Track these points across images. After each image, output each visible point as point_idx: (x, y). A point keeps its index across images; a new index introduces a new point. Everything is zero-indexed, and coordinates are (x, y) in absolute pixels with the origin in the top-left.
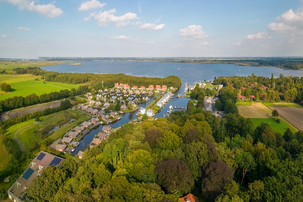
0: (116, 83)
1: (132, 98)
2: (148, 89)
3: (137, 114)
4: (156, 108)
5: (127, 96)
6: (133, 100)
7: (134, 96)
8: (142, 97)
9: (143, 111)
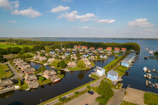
0: (75, 45)
1: (88, 56)
2: (105, 50)
3: (90, 76)
4: (120, 68)
5: (83, 53)
6: (87, 57)
7: (90, 54)
8: (99, 55)
9: (100, 72)
